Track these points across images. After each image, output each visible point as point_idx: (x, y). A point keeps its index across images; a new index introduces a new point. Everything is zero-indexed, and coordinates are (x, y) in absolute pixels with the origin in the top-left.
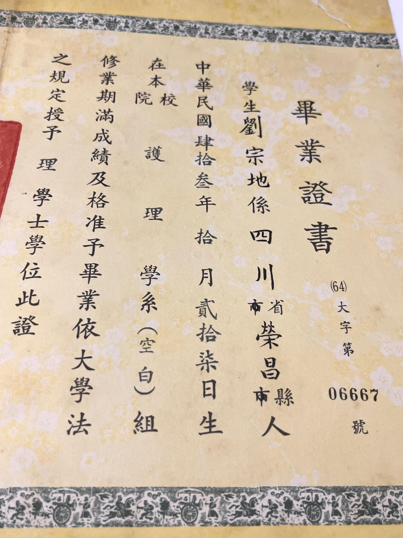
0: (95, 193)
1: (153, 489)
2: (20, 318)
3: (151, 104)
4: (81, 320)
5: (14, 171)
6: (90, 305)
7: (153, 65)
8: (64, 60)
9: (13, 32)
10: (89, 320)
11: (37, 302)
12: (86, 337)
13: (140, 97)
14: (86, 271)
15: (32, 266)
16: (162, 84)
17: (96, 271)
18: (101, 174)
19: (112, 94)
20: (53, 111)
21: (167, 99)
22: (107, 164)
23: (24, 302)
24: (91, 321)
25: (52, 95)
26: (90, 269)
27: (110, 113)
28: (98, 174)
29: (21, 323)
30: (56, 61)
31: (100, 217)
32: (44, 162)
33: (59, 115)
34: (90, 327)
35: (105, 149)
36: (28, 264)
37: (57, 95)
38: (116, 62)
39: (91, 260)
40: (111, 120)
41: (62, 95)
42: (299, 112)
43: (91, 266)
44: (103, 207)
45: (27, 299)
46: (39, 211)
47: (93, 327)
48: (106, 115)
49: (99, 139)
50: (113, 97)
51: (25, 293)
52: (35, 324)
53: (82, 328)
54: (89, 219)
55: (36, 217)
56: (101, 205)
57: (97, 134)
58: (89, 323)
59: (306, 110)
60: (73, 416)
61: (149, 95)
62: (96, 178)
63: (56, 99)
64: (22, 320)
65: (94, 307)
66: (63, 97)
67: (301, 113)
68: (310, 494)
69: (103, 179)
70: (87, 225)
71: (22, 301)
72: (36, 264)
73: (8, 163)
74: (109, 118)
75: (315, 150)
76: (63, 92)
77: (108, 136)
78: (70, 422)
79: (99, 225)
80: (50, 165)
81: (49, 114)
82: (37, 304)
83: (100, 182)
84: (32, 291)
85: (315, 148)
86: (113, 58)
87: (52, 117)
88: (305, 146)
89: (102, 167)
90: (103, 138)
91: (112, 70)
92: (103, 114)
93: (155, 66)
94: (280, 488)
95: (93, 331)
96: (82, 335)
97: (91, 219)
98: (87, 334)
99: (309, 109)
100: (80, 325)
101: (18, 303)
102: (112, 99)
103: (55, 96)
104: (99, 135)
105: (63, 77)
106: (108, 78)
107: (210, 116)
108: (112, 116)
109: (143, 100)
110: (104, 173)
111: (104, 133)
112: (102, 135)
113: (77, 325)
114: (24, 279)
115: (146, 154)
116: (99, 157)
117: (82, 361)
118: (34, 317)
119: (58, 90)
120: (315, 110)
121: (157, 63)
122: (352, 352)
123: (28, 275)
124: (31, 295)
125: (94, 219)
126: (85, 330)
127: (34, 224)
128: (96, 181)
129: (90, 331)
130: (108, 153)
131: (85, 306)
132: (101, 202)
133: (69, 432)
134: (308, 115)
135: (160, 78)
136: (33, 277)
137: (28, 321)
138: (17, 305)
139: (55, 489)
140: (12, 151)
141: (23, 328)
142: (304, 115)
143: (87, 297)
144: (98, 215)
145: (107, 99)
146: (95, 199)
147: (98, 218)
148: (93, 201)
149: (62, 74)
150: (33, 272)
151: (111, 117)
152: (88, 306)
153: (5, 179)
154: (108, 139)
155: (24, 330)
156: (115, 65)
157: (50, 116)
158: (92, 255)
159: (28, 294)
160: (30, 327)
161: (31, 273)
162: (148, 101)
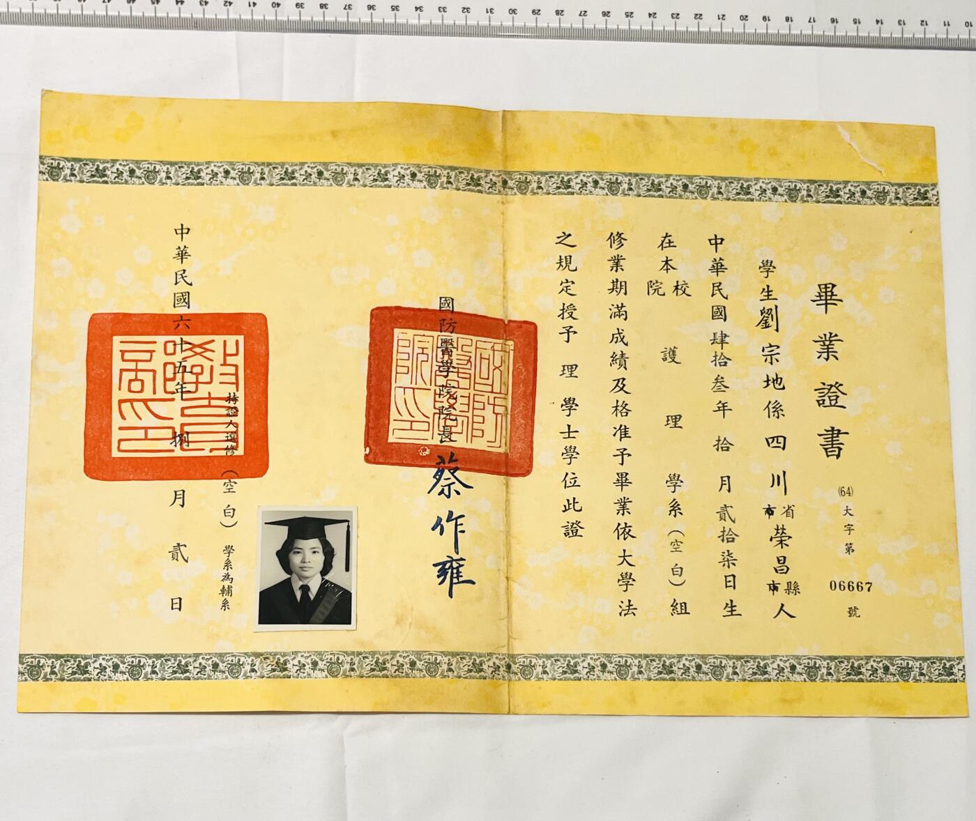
0: (617, 401)
1: (689, 655)
2: (568, 522)
3: (664, 295)
4: (619, 524)
5: (538, 378)
6: (625, 511)
7: (663, 242)
8: (567, 241)
9: (508, 202)
10: (626, 524)
11: (580, 509)
12: (625, 539)
13: (651, 287)
14: (618, 480)
15: (570, 476)
16: (674, 268)
17: (626, 479)
18: (621, 381)
19: (623, 284)
20: (565, 307)
21: (679, 287)
22: (626, 369)
23: (569, 509)
24: (628, 525)
25: (561, 288)
26: (622, 478)
27: (623, 309)
28: (619, 380)
29: (570, 527)
30: (560, 243)
31: (625, 426)
32: (566, 368)
33: (572, 313)
34: (627, 530)
35: (622, 352)
36: (567, 474)
37: (567, 287)
38: (622, 241)
39: (622, 469)
40: (624, 317)
41: (572, 286)
42: (818, 298)
43: (622, 475)
44: (627, 415)
45: (571, 506)
46: (569, 421)
47: (630, 530)
48: (619, 312)
49: (615, 340)
50: (624, 287)
51: (568, 500)
52: (581, 528)
53: (621, 531)
54: (615, 428)
55: (567, 427)
56: (625, 414)
57: (613, 335)
58: (626, 527)
59: (826, 296)
60: (622, 602)
61: (661, 283)
62: (617, 385)
63: (566, 292)
64: (570, 524)
65: (629, 513)
66: (573, 289)
67: (821, 300)
68: (810, 661)
69: (624, 385)
70: (614, 435)
71: (567, 508)
72: (574, 474)
73: (531, 369)
74: (622, 314)
75: (833, 345)
76: (573, 283)
77: (624, 337)
78: (621, 607)
79: (625, 434)
80: (572, 371)
81: (562, 312)
82: (580, 510)
83: (622, 389)
84: (574, 499)
85: (833, 343)
86: (619, 235)
87: (566, 315)
88: (823, 341)
89: (621, 373)
90: (619, 339)
91: (620, 252)
92: (616, 310)
93: (665, 245)
94: (787, 656)
95: (630, 533)
96: (622, 537)
97: (618, 429)
98: (626, 536)
99: (829, 294)
100: (619, 528)
101: (564, 509)
102: (623, 291)
103: (565, 289)
104: (615, 336)
105: (570, 263)
106: (617, 263)
107: (724, 307)
108: (626, 312)
109: (655, 290)
110: (624, 379)
111: (619, 333)
112: (618, 335)
113: (617, 529)
114: (565, 487)
115: (662, 355)
116: (618, 361)
117: (624, 559)
118: (580, 522)
119: (567, 281)
120: (836, 295)
121: (667, 240)
122: (853, 550)
123: (568, 484)
124: (574, 503)
125: (620, 429)
126: (623, 532)
127: (567, 435)
128: (618, 389)
129: (628, 533)
130: (626, 356)
131: (621, 512)
132: (624, 410)
133: (620, 614)
134: (829, 302)
135: (671, 260)
136: (573, 486)
137: (575, 526)
138: (564, 511)
139: (615, 655)
140: (533, 357)
141: (572, 531)
142: (824, 302)
143: (622, 504)
144: (623, 424)
145: (618, 290)
146: (618, 408)
147: (623, 427)
148: (616, 410)
149: (569, 259)
150: (573, 481)
151: (624, 313)
152: (624, 512)
153: (531, 388)
154: (625, 340)
155: (573, 533)
156: (623, 245)
157: (563, 313)
158: (622, 464)
159: (571, 501)
160: (577, 530)
161: (571, 483)
162: (661, 292)
